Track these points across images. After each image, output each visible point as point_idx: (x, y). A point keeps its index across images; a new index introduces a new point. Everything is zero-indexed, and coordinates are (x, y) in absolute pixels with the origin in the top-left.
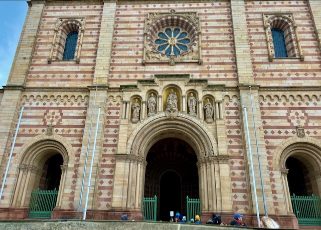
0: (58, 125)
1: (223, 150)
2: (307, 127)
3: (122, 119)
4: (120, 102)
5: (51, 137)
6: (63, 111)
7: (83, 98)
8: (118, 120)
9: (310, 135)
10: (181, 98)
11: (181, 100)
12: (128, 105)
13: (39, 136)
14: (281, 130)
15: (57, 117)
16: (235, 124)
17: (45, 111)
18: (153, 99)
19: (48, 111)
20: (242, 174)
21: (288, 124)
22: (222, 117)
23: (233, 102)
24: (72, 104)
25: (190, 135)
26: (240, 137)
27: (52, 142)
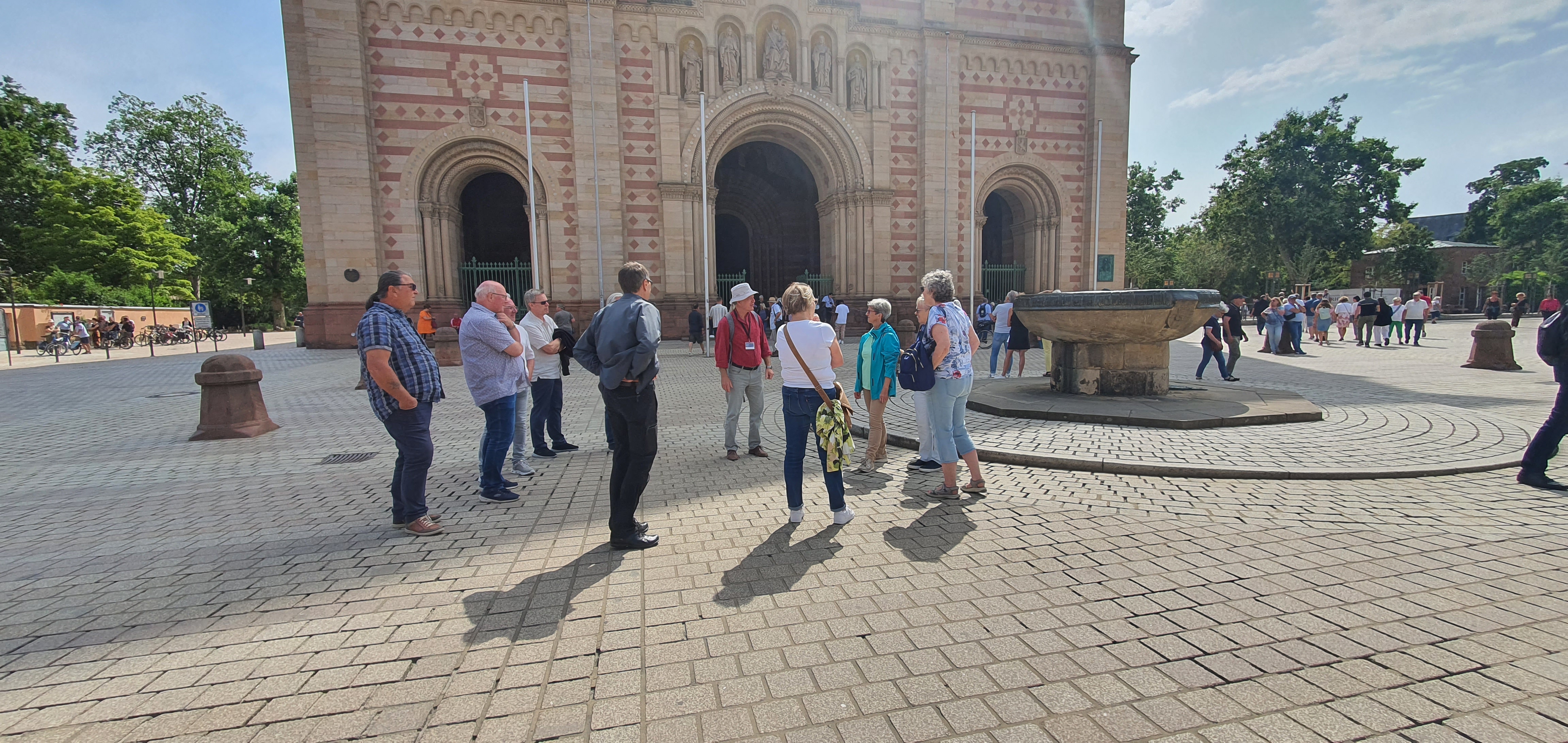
0: (497, 101)
1: (882, 179)
2: (1033, 134)
3: (661, 93)
4: (651, 46)
5: (484, 133)
6: (500, 60)
7: (549, 24)
8: (650, 95)
9: (1037, 150)
10: (798, 47)
11: (798, 52)
12: (671, 54)
13: (450, 127)
14: (989, 138)
15: (487, 77)
16: (908, 121)
17: (447, 56)
18: (731, 43)
19: (456, 58)
20: (912, 226)
21: (1003, 126)
22: (883, 104)
23: (908, 68)
24: (521, 41)
25: (815, 141)
26: (914, 150)
27: (490, 147)
